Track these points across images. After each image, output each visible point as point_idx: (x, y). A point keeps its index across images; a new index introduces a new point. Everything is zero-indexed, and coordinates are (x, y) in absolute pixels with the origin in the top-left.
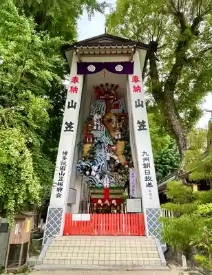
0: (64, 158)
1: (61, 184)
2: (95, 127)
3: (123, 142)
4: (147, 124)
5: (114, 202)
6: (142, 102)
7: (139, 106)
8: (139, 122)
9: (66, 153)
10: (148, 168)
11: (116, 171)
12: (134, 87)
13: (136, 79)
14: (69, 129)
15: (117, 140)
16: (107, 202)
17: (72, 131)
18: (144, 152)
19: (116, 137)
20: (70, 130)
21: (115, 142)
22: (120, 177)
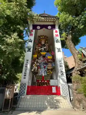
1: (26, 73)
4: (61, 49)
6: (59, 41)
8: (58, 49)
9: (28, 60)
10: (62, 67)
12: (56, 35)
13: (56, 32)
16: (43, 81)
17: (30, 51)
18: (60, 61)
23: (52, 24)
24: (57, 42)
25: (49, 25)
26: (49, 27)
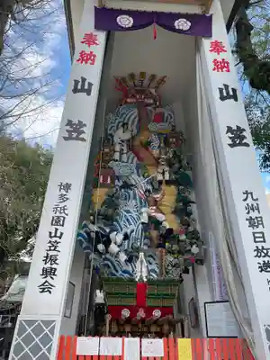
0: (63, 198)
1: (53, 260)
2: (117, 156)
3: (173, 187)
4: (248, 134)
5: (157, 313)
6: (234, 90)
7: (228, 97)
8: (229, 130)
9: (68, 187)
10: (260, 229)
11: (161, 246)
12: (215, 61)
14: (75, 135)
15: (160, 182)
16: (141, 314)
17: (83, 140)
18: (246, 193)
19: (160, 177)
20: (77, 138)
21: (157, 186)
22: (170, 258)
23: (195, 10)
24: (222, 98)
25: (179, 16)
26: (183, 24)
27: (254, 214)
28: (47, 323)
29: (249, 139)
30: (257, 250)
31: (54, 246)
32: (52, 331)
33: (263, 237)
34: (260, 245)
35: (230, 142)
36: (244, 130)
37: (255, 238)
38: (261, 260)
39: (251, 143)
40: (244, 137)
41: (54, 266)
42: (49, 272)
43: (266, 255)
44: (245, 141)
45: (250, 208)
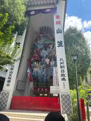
27: (62, 65)
28: (8, 93)
29: (63, 44)
30: (62, 75)
31: (10, 75)
32: (9, 95)
33: (64, 71)
34: (63, 73)
35: (58, 45)
36: (62, 42)
37: (61, 71)
38: (62, 77)
39: (64, 45)
40: (62, 44)
41: (10, 80)
42: (9, 81)
43: (64, 76)
44: (62, 45)
45: (61, 63)
